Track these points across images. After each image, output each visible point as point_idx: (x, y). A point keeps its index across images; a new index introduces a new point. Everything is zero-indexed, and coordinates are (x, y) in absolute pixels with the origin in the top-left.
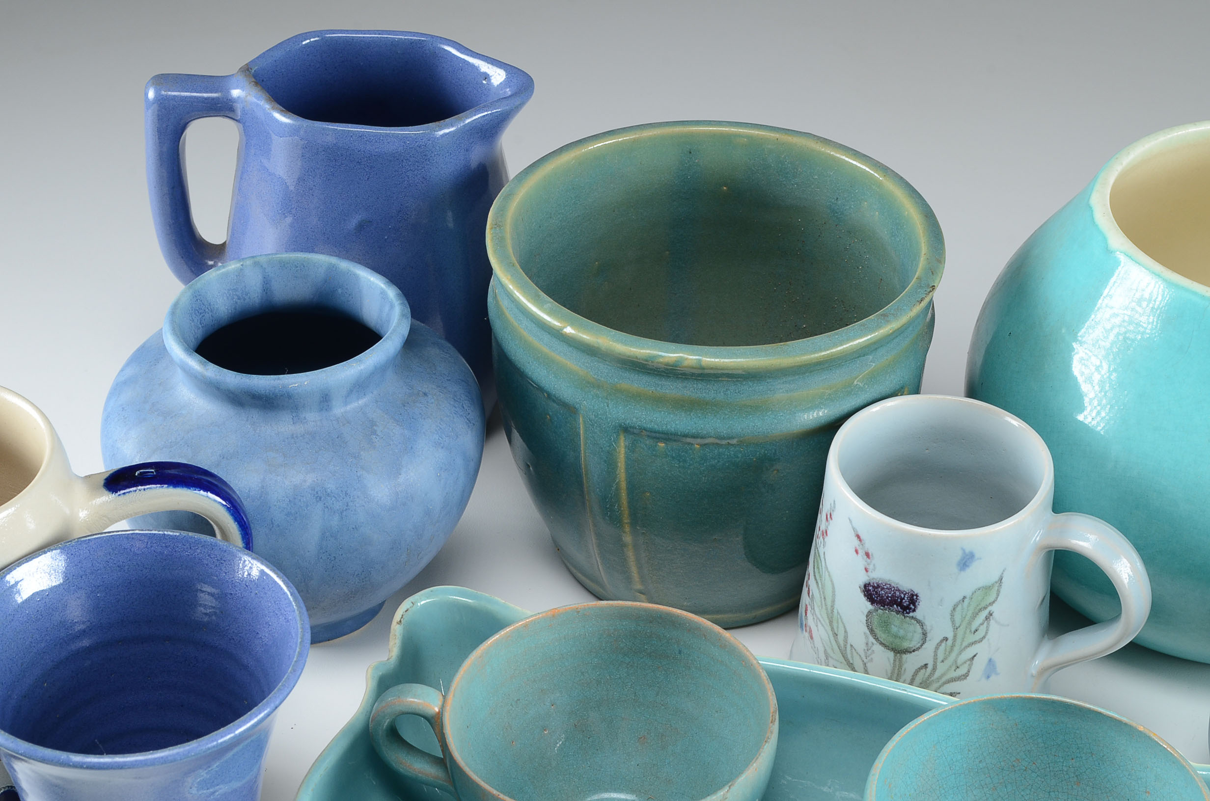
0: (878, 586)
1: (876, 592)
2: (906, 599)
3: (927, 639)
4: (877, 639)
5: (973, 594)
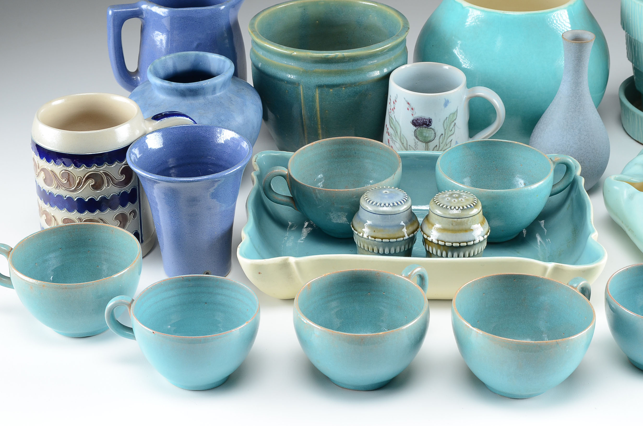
0: (418, 119)
1: (417, 122)
2: (428, 121)
3: (436, 135)
4: (419, 140)
5: (449, 116)
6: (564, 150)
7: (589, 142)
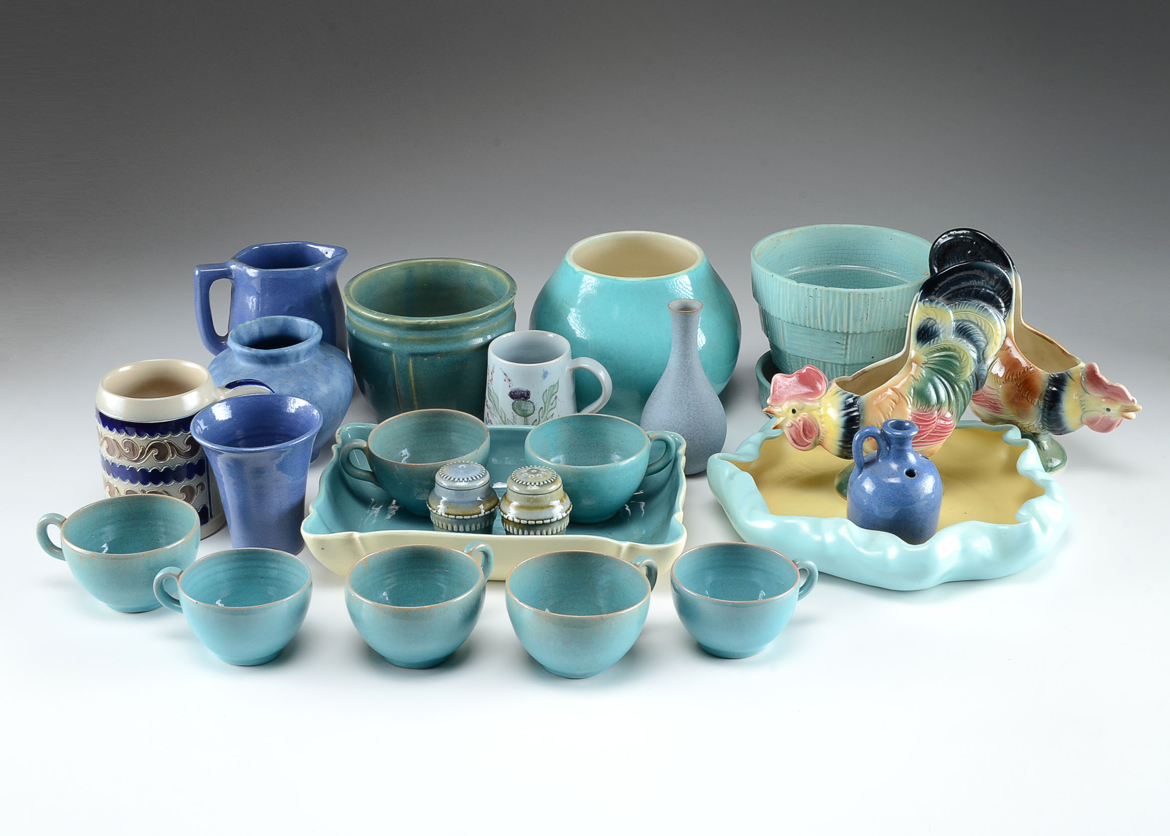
0: (515, 391)
1: (515, 394)
2: (526, 394)
3: (535, 409)
4: (517, 413)
5: (549, 388)
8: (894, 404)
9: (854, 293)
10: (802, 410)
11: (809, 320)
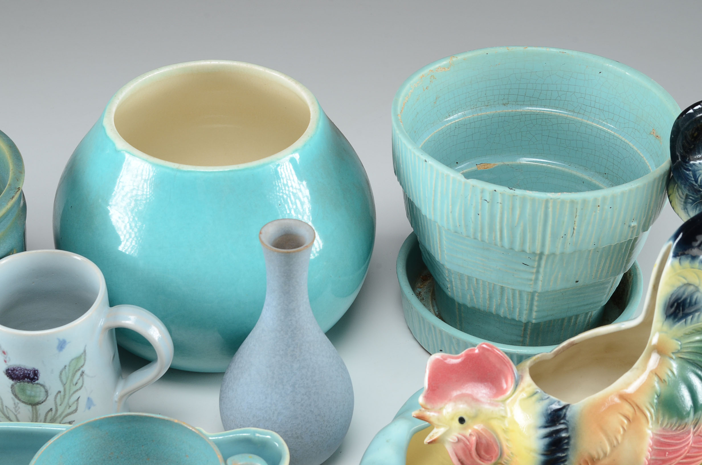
0: (14, 369)
1: (14, 374)
2: (31, 373)
3: (49, 394)
4: (20, 400)
5: (70, 363)
6: (268, 418)
7: (310, 405)
8: (626, 421)
9: (555, 201)
10: (475, 417)
11: (482, 231)
